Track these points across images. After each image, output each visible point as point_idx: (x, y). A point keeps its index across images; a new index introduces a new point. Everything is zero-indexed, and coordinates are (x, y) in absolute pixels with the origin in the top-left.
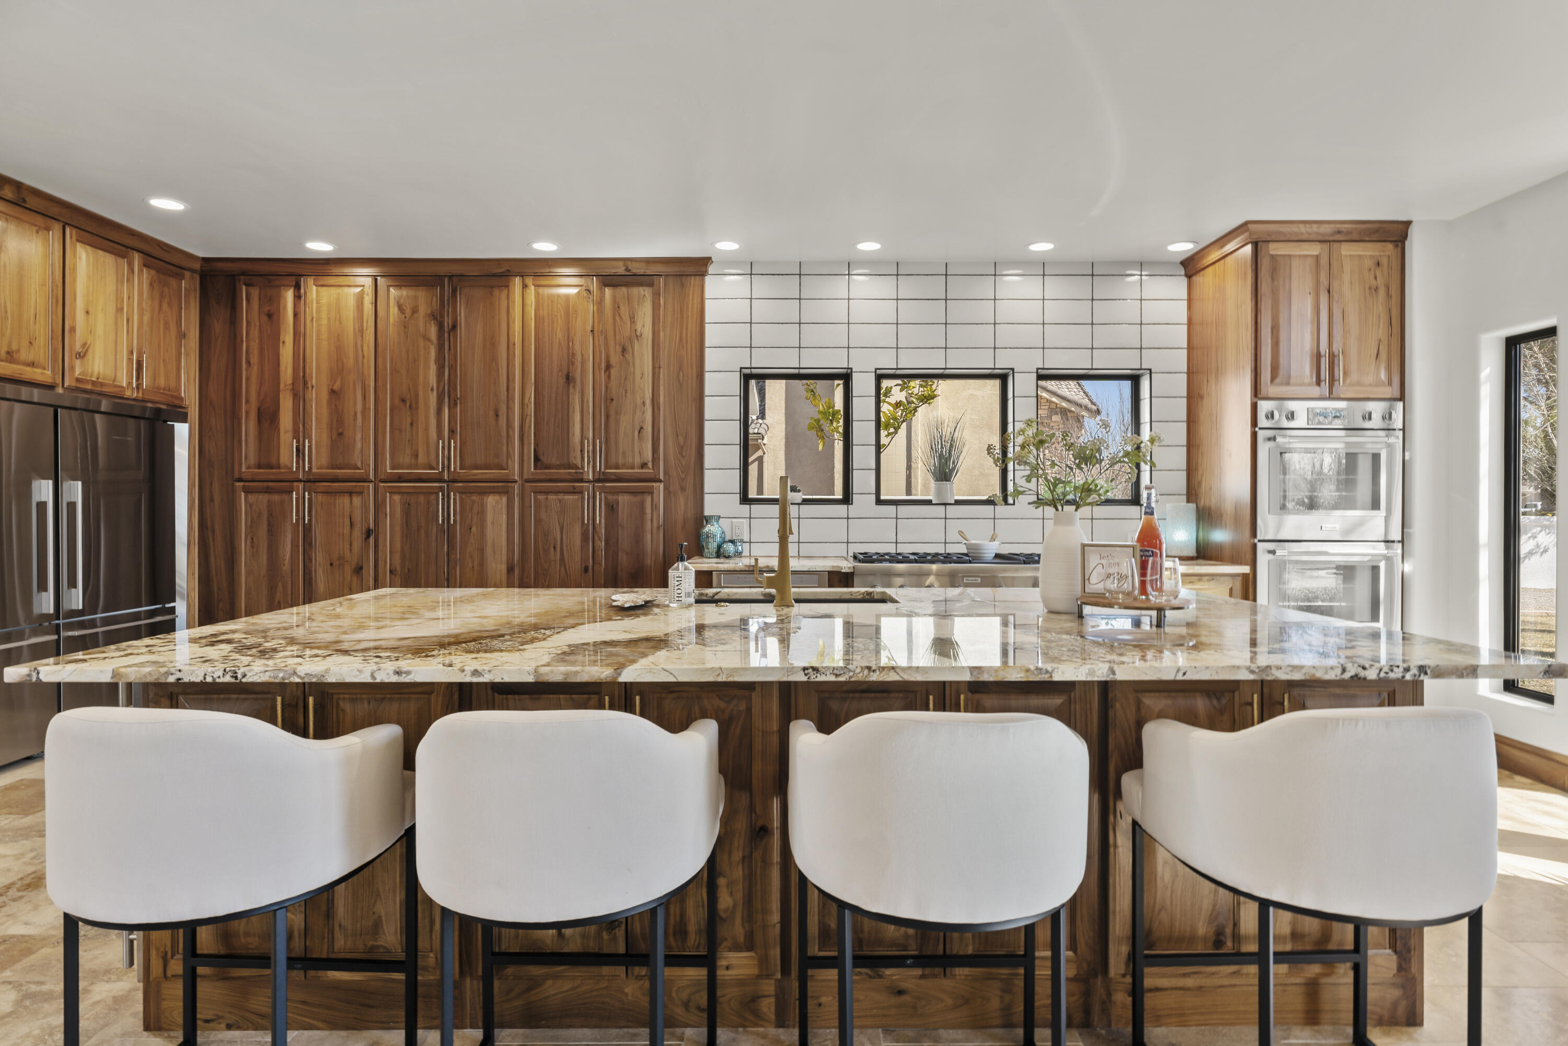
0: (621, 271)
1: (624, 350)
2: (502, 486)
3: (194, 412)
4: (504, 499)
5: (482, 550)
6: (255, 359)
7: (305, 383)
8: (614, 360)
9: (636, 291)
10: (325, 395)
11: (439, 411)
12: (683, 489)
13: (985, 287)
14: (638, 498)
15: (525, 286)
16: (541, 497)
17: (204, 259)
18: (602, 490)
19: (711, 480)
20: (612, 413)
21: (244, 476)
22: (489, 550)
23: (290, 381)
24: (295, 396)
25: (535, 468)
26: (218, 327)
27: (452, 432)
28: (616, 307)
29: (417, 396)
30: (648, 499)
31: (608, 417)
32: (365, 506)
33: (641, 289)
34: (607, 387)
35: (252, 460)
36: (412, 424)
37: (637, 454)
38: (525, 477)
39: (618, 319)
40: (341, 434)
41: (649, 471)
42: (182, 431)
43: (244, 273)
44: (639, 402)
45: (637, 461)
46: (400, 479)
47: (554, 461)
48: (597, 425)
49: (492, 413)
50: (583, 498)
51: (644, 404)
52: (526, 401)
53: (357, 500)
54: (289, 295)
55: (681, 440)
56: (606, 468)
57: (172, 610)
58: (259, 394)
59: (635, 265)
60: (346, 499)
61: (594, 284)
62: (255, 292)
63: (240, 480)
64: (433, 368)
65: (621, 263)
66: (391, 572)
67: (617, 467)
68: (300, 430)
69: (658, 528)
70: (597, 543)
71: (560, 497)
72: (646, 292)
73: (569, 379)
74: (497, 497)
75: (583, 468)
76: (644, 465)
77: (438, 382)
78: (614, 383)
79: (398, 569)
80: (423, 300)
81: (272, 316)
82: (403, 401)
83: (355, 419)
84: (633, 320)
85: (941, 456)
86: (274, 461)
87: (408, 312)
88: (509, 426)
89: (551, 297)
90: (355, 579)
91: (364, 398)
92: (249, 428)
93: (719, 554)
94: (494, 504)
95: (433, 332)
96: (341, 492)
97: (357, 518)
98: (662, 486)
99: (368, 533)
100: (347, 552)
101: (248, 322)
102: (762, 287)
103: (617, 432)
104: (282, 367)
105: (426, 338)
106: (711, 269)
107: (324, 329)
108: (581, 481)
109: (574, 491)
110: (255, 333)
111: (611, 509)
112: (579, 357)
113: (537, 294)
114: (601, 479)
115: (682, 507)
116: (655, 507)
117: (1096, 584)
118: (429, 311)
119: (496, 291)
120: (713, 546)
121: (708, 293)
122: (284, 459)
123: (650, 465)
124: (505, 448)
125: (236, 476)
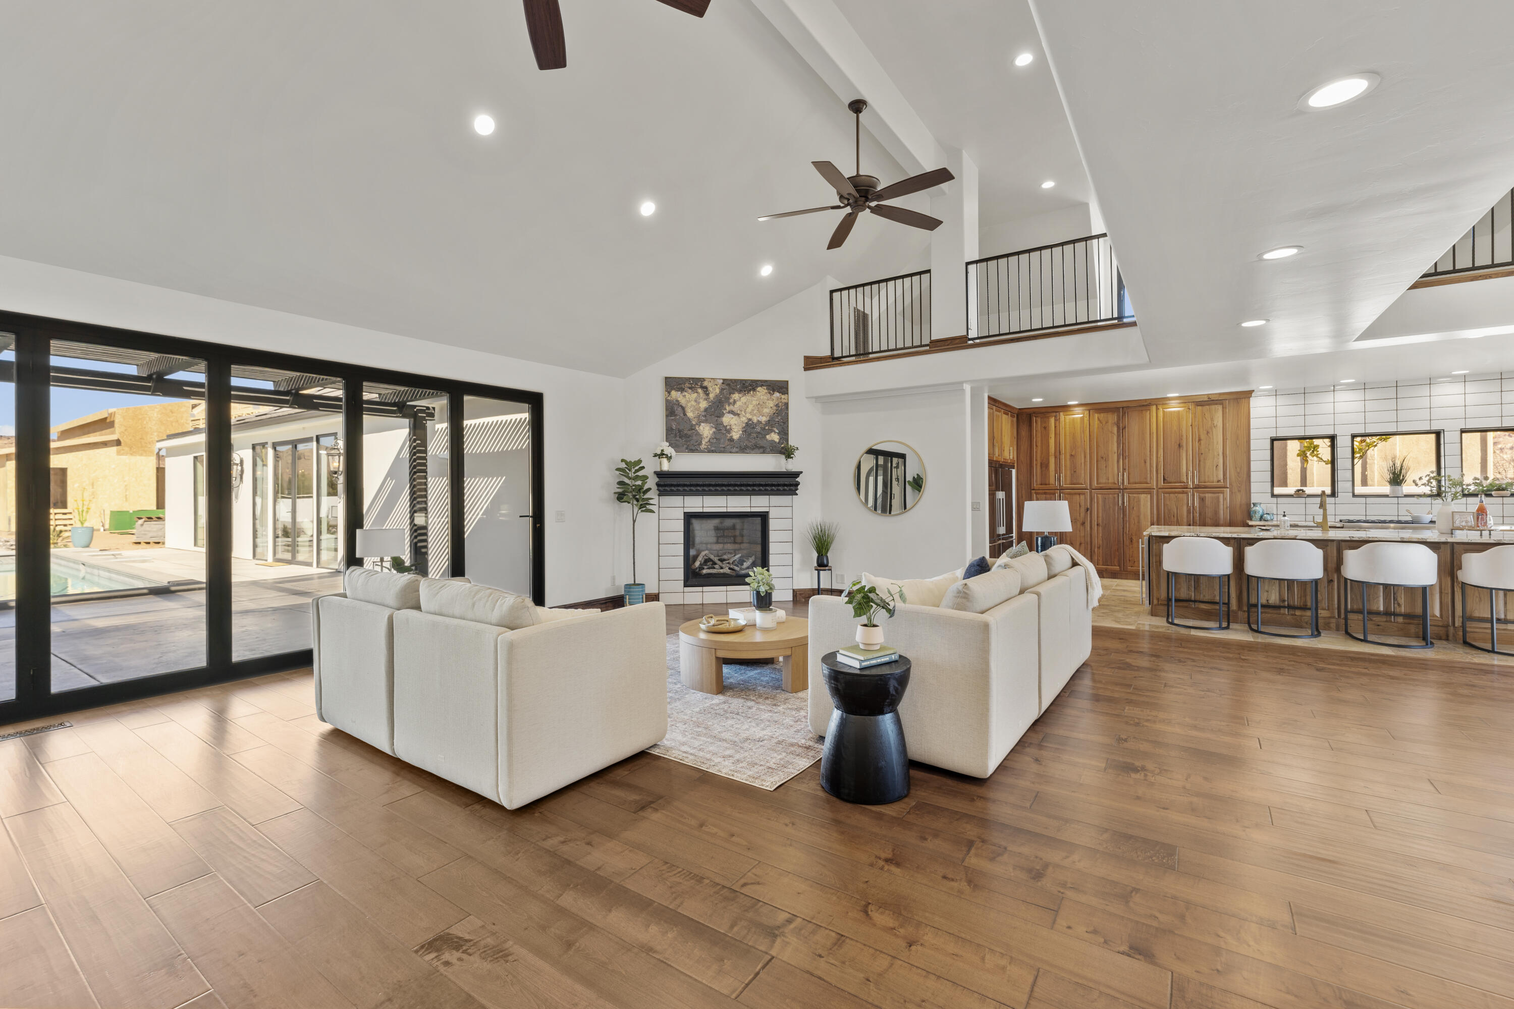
0: (1206, 399)
1: (1208, 433)
2: (1149, 491)
3: (1016, 466)
4: (1149, 496)
5: (1139, 517)
6: (1039, 444)
7: (1060, 452)
8: (1202, 437)
9: (1213, 407)
10: (1068, 457)
11: (1118, 461)
12: (1239, 491)
13: (1425, 391)
14: (1217, 495)
15: (1157, 409)
16: (1167, 495)
17: (1020, 409)
18: (1197, 492)
19: (1254, 487)
20: (1202, 459)
21: (1035, 488)
22: (1142, 517)
23: (1053, 452)
24: (1056, 457)
25: (1164, 483)
26: (1024, 433)
27: (1124, 469)
28: (1203, 415)
29: (1108, 456)
30: (1221, 495)
31: (1200, 461)
32: (1085, 498)
33: (1216, 406)
34: (1199, 449)
35: (1039, 482)
36: (1106, 467)
37: (1215, 476)
38: (1159, 487)
39: (1205, 420)
40: (1075, 472)
41: (1222, 483)
42: (1014, 471)
43: (1034, 413)
44: (1216, 454)
45: (1215, 479)
46: (1101, 489)
47: (1173, 480)
48: (1194, 465)
49: (1143, 461)
50: (1188, 495)
51: (1218, 455)
52: (1159, 456)
53: (1082, 497)
54: (1052, 420)
55: (1238, 470)
56: (1199, 482)
57: (1012, 537)
58: (1041, 457)
59: (1213, 396)
60: (1078, 496)
61: (1191, 406)
62: (1039, 420)
63: (1034, 490)
64: (1115, 444)
65: (1206, 396)
66: (1097, 525)
67: (1205, 482)
68: (1058, 470)
69: (1227, 508)
70: (1195, 514)
71: (1176, 495)
72: (1220, 407)
73: (1180, 446)
74: (1145, 495)
75: (1188, 482)
76: (1219, 481)
77: (1118, 450)
78: (1203, 447)
79: (1101, 523)
80: (1112, 418)
81: (1046, 428)
82: (1102, 458)
83: (1081, 466)
84: (1212, 419)
85: (1394, 473)
86: (1047, 482)
87: (1104, 423)
88: (1151, 466)
89: (1171, 412)
90: (1082, 527)
91: (1085, 457)
92: (1037, 470)
93: (1261, 518)
94: (1145, 499)
95: (1115, 429)
96: (1075, 494)
97: (1083, 504)
98: (1228, 490)
99: (1087, 510)
100: (1078, 517)
101: (1036, 431)
102: (1281, 400)
103: (1204, 468)
104: (1050, 447)
105: (1112, 432)
106: (1253, 395)
107: (1068, 432)
108: (1187, 488)
109: (1183, 493)
110: (1039, 435)
111: (1202, 500)
112: (1185, 437)
113: (1164, 412)
114: (1196, 487)
115: (1239, 499)
116: (1224, 499)
117: (1457, 524)
118: (1113, 422)
119: (1144, 412)
120: (1258, 516)
121: (1251, 405)
122: (1052, 481)
123: (1222, 481)
124: (1149, 475)
125: (1032, 488)
